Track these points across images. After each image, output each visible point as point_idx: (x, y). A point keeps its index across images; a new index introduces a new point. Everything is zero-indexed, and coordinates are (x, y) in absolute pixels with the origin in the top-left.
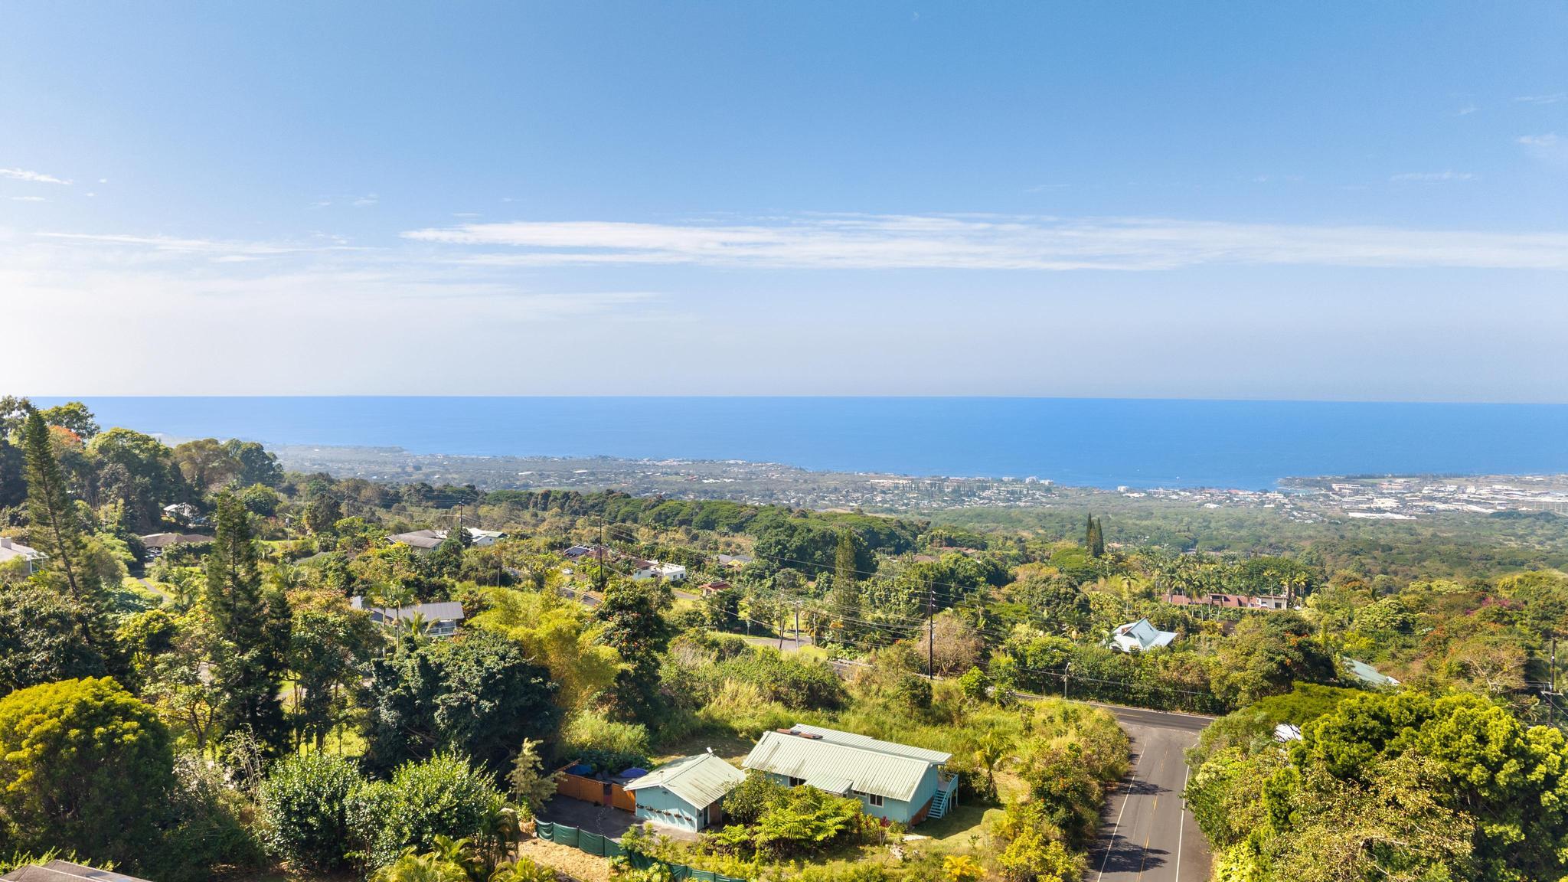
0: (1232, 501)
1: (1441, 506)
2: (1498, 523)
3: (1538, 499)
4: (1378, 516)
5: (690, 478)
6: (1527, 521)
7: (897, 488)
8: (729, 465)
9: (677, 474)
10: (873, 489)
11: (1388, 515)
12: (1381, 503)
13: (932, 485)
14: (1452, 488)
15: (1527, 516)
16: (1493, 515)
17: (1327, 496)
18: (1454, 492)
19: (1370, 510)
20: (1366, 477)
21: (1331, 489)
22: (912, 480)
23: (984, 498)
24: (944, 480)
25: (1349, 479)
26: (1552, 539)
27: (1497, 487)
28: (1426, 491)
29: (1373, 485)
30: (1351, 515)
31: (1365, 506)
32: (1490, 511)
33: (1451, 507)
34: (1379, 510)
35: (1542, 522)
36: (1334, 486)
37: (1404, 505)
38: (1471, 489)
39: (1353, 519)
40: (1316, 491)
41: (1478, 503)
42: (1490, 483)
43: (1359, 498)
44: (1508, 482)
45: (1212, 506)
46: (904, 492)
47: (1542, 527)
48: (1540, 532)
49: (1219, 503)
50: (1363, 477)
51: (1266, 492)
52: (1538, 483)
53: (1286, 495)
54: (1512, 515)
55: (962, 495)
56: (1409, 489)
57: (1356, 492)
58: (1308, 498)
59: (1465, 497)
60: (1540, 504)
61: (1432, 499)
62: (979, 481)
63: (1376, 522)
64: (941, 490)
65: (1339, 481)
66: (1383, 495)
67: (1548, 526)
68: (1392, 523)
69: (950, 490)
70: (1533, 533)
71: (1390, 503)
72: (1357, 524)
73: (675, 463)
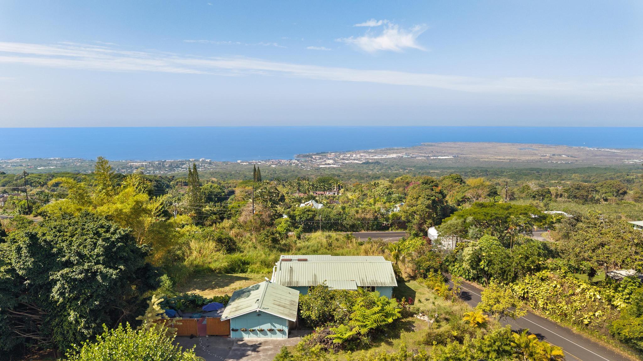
0: (280, 164)
1: (347, 162)
2: (365, 166)
3: (373, 157)
4: (328, 166)
5: (29, 167)
6: (372, 165)
7: (143, 166)
8: (51, 160)
9: (21, 166)
10: (131, 167)
11: (332, 166)
12: (328, 162)
13: (159, 164)
14: (349, 155)
15: (372, 163)
16: (362, 163)
17: (312, 160)
18: (349, 157)
19: (326, 164)
20: (323, 154)
21: (312, 158)
22: (149, 162)
23: (183, 168)
24: (164, 162)
25: (318, 154)
26: (381, 170)
27: (362, 154)
28: (341, 157)
29: (325, 156)
30: (321, 166)
31: (324, 163)
32: (361, 162)
33: (350, 161)
34: (329, 164)
35: (376, 165)
36: (313, 157)
37: (336, 162)
38: (354, 156)
39: (322, 168)
40: (307, 159)
41: (357, 160)
42: (359, 153)
43: (322, 160)
44: (364, 152)
45: (274, 166)
46: (147, 168)
47: (377, 166)
48: (377, 168)
49: (276, 165)
50: (321, 153)
51: (291, 160)
52: (373, 152)
53: (298, 161)
54: (367, 163)
55: (173, 168)
56: (336, 156)
57: (320, 159)
58: (306, 161)
59: (353, 158)
60: (375, 159)
61: (344, 159)
62: (180, 161)
63: (329, 168)
64: (164, 166)
65: (314, 155)
66: (329, 159)
67: (379, 166)
68: (334, 168)
69: (167, 166)
70: (375, 168)
71: (331, 161)
72: (324, 169)
73: (18, 161)
